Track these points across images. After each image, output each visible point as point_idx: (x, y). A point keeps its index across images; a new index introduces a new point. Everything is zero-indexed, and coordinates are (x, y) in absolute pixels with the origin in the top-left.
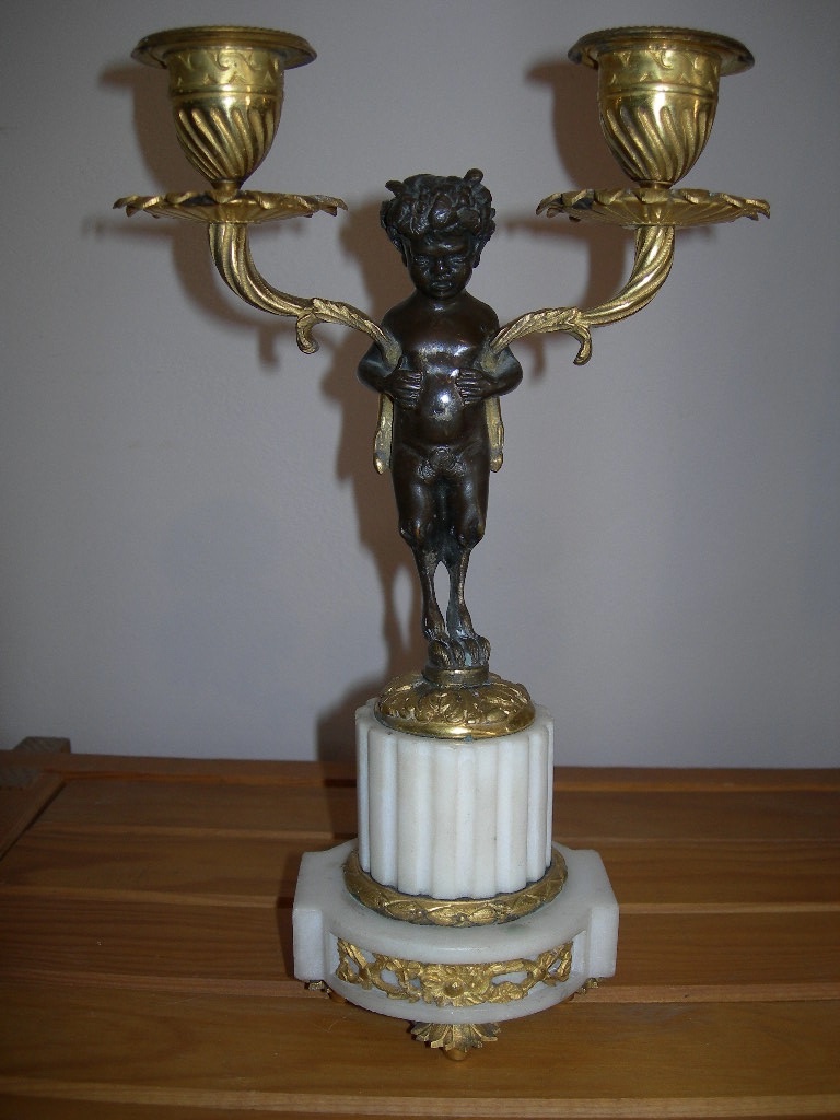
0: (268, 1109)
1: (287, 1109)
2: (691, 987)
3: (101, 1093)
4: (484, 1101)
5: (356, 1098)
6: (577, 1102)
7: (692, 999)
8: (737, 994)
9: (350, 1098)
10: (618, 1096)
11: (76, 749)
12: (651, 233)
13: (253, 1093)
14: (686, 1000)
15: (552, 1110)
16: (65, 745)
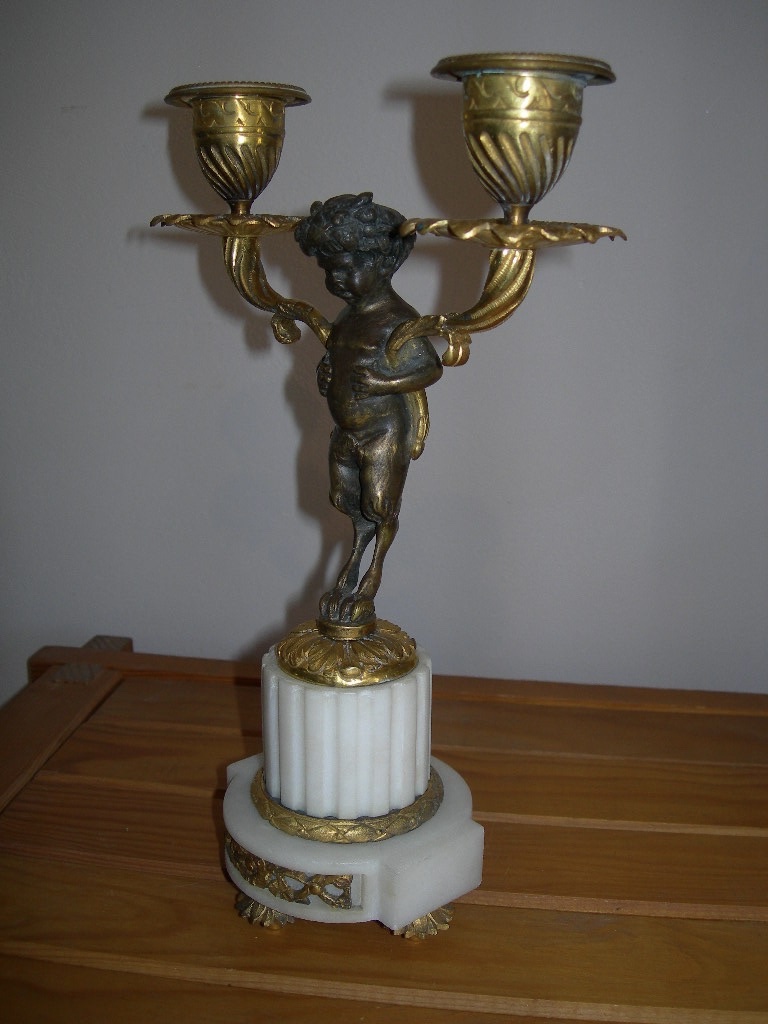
0: (243, 985)
1: (258, 986)
2: (623, 901)
4: (421, 992)
5: (316, 981)
6: (500, 999)
7: (623, 911)
8: (664, 910)
10: (536, 997)
11: (138, 648)
14: (619, 912)
16: (128, 644)
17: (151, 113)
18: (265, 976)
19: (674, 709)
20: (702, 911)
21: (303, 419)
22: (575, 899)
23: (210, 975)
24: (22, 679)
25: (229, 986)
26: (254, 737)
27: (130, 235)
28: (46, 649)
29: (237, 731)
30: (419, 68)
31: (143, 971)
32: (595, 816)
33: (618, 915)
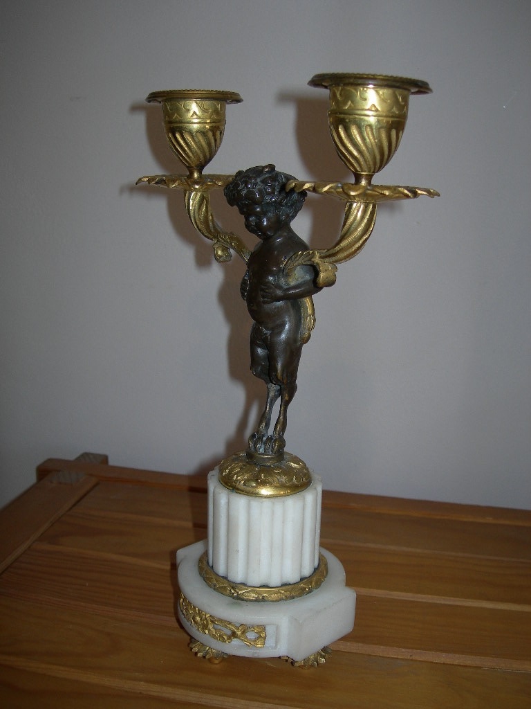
0: (150, 693)
7: (415, 657)
8: (443, 658)
11: (112, 462)
12: (355, 205)
14: (411, 658)
16: (105, 459)
17: (135, 108)
18: (164, 688)
19: (470, 519)
20: (469, 660)
21: (229, 315)
22: (382, 647)
23: (128, 685)
24: (32, 479)
25: (140, 693)
26: (200, 529)
27: (122, 190)
28: (50, 460)
29: (190, 525)
30: (300, 82)
32: (405, 591)
33: (412, 660)
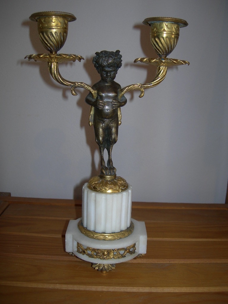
0: (62, 289)
1: (67, 289)
2: (171, 259)
3: (19, 284)
5: (84, 286)
7: (171, 262)
9: (83, 286)
10: (151, 287)
13: (58, 284)
15: (134, 290)
16: (9, 194)
18: (69, 286)
23: (51, 286)
25: (57, 289)
31: (30, 286)
